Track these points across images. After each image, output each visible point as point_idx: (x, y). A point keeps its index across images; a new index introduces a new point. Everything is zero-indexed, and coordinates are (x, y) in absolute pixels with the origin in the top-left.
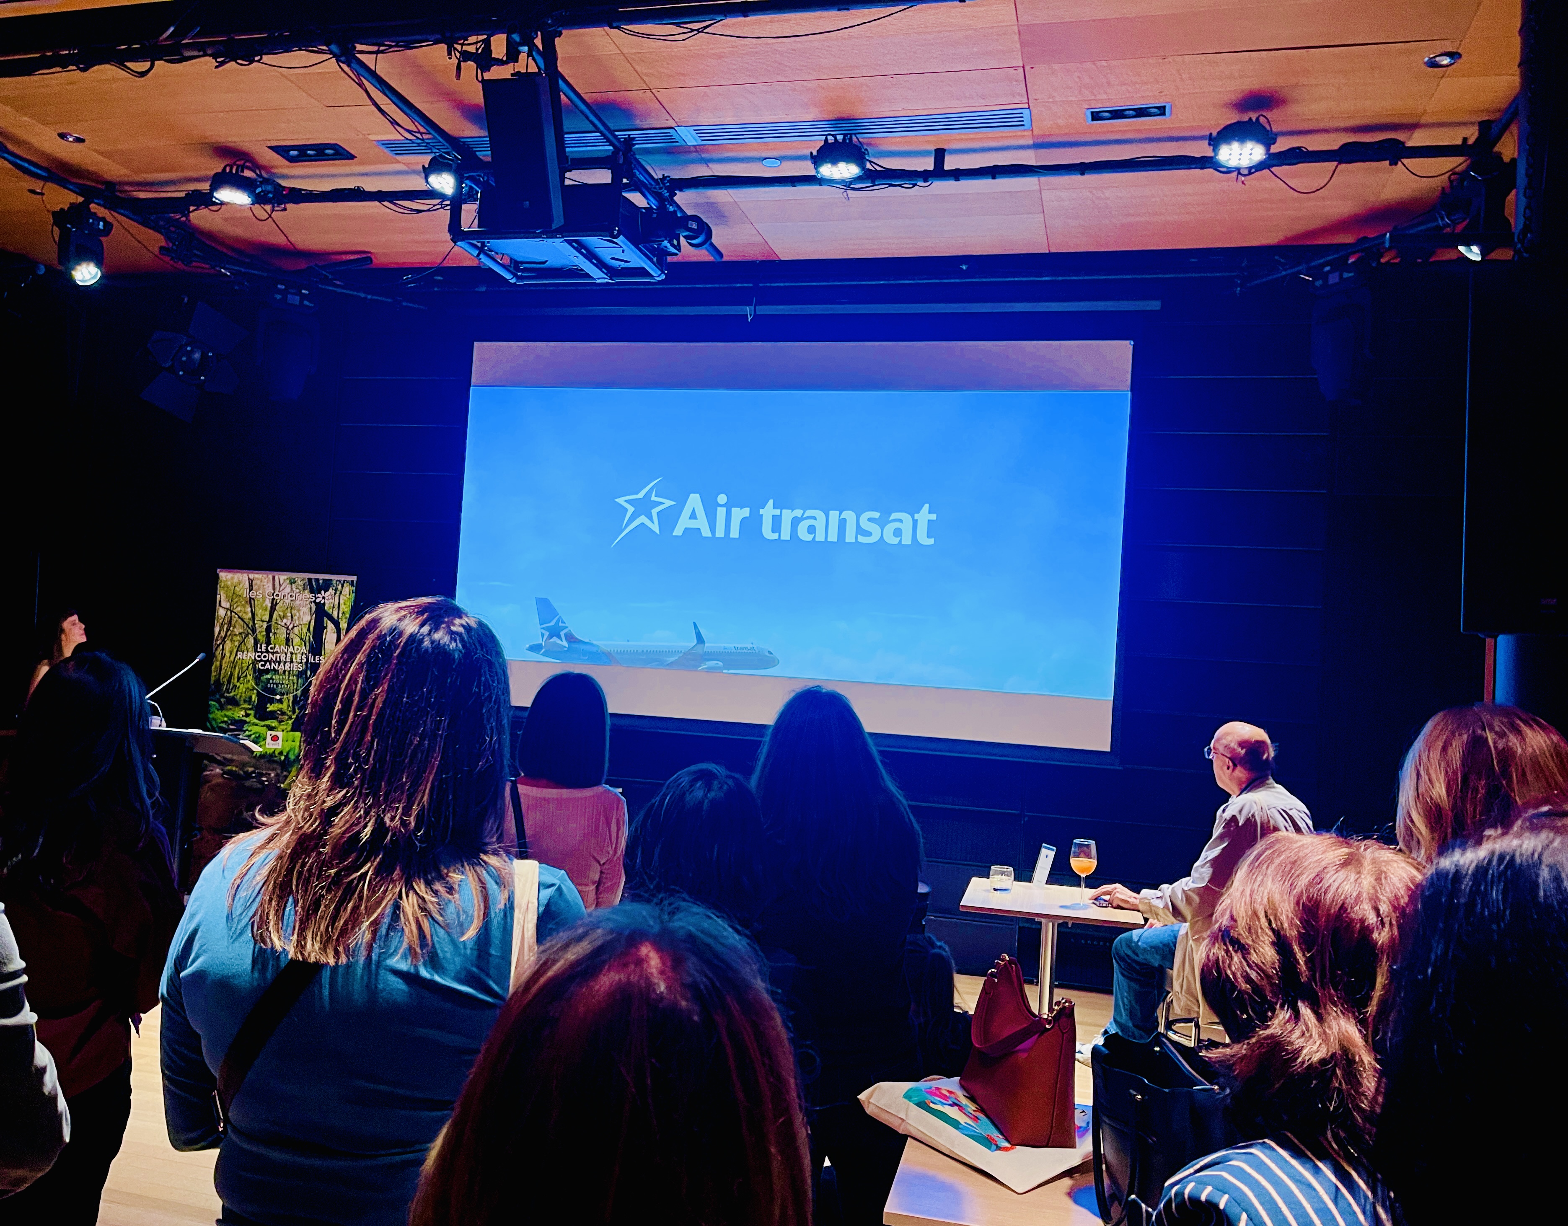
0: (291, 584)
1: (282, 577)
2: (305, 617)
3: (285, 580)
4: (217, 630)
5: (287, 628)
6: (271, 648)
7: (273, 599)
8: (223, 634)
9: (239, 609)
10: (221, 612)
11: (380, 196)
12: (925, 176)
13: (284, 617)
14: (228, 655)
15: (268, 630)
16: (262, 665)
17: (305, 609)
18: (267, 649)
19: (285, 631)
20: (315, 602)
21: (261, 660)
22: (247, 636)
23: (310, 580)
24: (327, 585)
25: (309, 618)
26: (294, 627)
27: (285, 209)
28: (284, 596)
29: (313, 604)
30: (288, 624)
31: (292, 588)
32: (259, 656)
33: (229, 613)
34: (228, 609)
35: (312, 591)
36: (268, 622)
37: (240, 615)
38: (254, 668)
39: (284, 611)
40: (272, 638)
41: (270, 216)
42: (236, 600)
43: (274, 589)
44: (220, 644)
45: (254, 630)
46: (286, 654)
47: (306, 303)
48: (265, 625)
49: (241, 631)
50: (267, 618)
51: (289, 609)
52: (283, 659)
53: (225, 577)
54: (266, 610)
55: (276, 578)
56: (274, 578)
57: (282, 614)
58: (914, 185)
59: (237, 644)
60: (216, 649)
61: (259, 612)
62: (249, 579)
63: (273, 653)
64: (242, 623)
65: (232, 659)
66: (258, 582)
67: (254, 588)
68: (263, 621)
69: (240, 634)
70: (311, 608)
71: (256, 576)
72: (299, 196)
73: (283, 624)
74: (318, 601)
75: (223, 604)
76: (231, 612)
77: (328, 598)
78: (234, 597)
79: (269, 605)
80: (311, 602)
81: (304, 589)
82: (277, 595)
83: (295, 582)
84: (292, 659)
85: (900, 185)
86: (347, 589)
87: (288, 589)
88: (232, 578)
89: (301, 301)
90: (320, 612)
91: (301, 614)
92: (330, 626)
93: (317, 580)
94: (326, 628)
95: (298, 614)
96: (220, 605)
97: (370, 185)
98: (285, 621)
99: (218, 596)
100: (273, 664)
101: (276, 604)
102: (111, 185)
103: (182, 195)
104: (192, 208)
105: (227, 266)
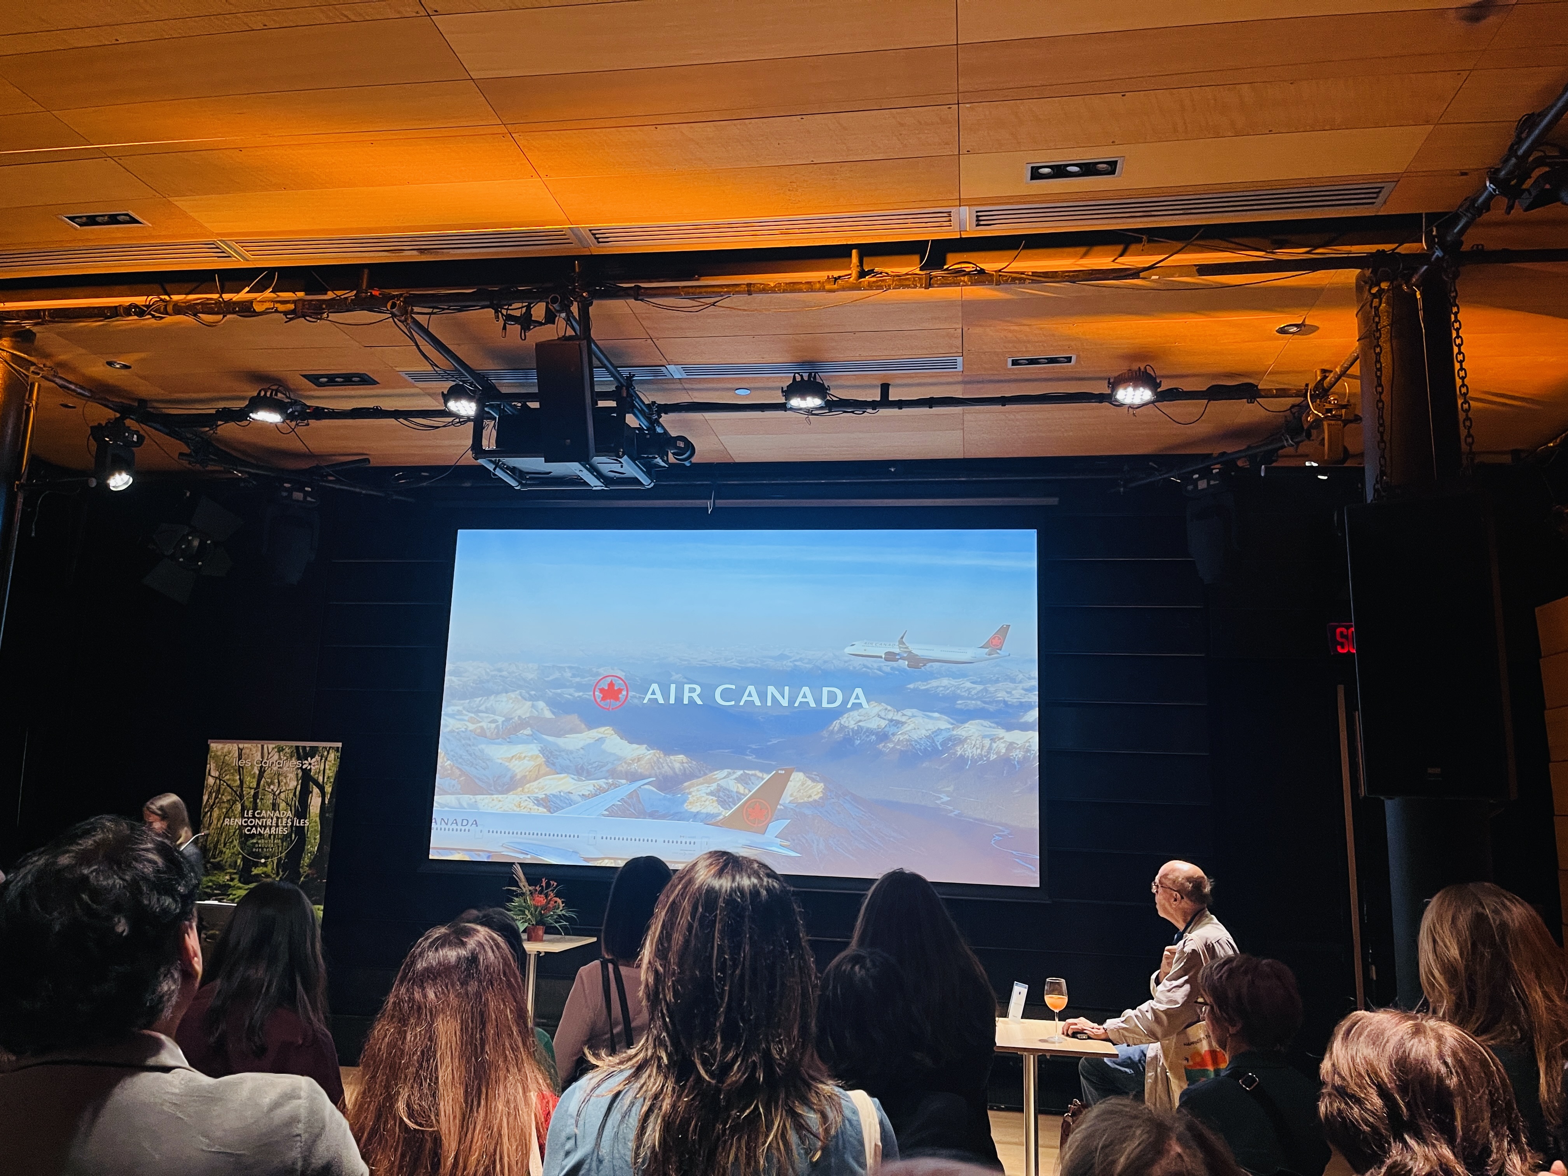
0: (279, 752)
1: (271, 746)
2: (292, 783)
3: (273, 749)
4: (205, 798)
5: (274, 794)
6: (258, 814)
7: (261, 767)
8: (212, 802)
9: (228, 777)
10: (211, 781)
11: (396, 414)
12: (874, 405)
13: (272, 783)
14: (215, 822)
15: (256, 796)
16: (248, 830)
17: (292, 776)
18: (253, 815)
19: (272, 797)
20: (301, 768)
21: (248, 826)
22: (234, 803)
23: (297, 747)
24: (313, 752)
25: (295, 784)
26: (280, 792)
27: (308, 425)
28: (273, 763)
29: (300, 770)
30: (275, 790)
31: (280, 756)
32: (245, 822)
33: (218, 781)
34: (216, 778)
35: (299, 758)
36: (255, 789)
37: (229, 783)
38: (242, 835)
39: (271, 778)
40: (260, 804)
41: (293, 430)
42: (226, 768)
43: (263, 757)
44: (208, 811)
45: (241, 797)
46: (272, 819)
47: (309, 499)
48: (252, 792)
49: (229, 798)
50: (254, 785)
51: (276, 776)
52: (269, 823)
53: (216, 746)
54: (254, 777)
55: (265, 746)
56: (263, 746)
57: (269, 780)
58: (864, 412)
59: (224, 810)
60: (204, 817)
61: (248, 779)
62: (239, 748)
63: (259, 819)
64: (230, 790)
65: (219, 826)
66: (248, 751)
67: (243, 757)
68: (251, 788)
69: (228, 801)
70: (297, 774)
71: (246, 745)
72: (320, 414)
73: (270, 790)
74: (304, 767)
75: (213, 774)
76: (220, 780)
77: (314, 764)
78: (223, 766)
79: (257, 772)
80: (298, 768)
81: (291, 757)
82: (265, 763)
83: (283, 750)
84: (277, 823)
85: (853, 412)
86: (332, 756)
87: (276, 757)
88: (222, 748)
89: (305, 498)
90: (306, 778)
91: (288, 781)
92: (316, 790)
93: (304, 748)
94: (311, 792)
95: (284, 781)
96: (209, 774)
97: (387, 405)
98: (272, 787)
99: (208, 766)
100: (259, 829)
101: (265, 771)
102: (143, 402)
103: (213, 411)
104: (219, 423)
105: (239, 468)
